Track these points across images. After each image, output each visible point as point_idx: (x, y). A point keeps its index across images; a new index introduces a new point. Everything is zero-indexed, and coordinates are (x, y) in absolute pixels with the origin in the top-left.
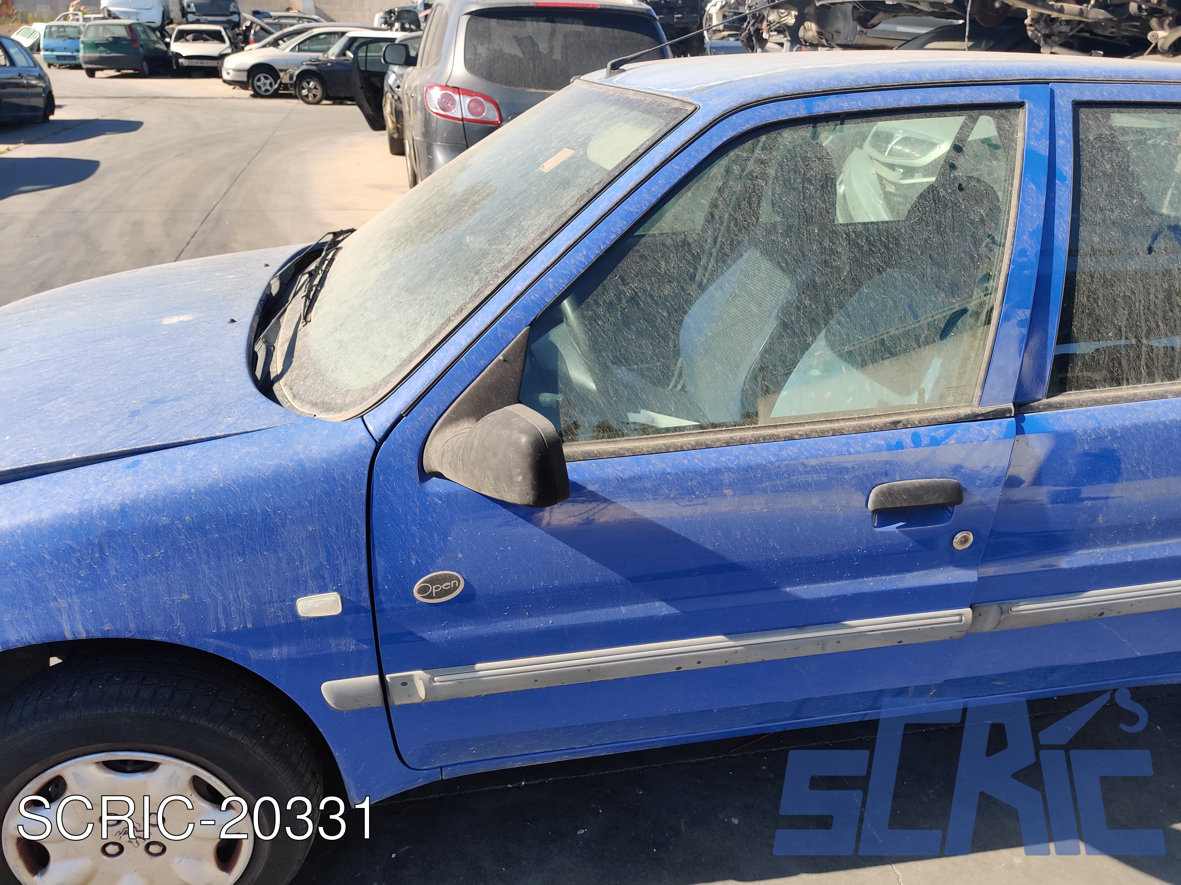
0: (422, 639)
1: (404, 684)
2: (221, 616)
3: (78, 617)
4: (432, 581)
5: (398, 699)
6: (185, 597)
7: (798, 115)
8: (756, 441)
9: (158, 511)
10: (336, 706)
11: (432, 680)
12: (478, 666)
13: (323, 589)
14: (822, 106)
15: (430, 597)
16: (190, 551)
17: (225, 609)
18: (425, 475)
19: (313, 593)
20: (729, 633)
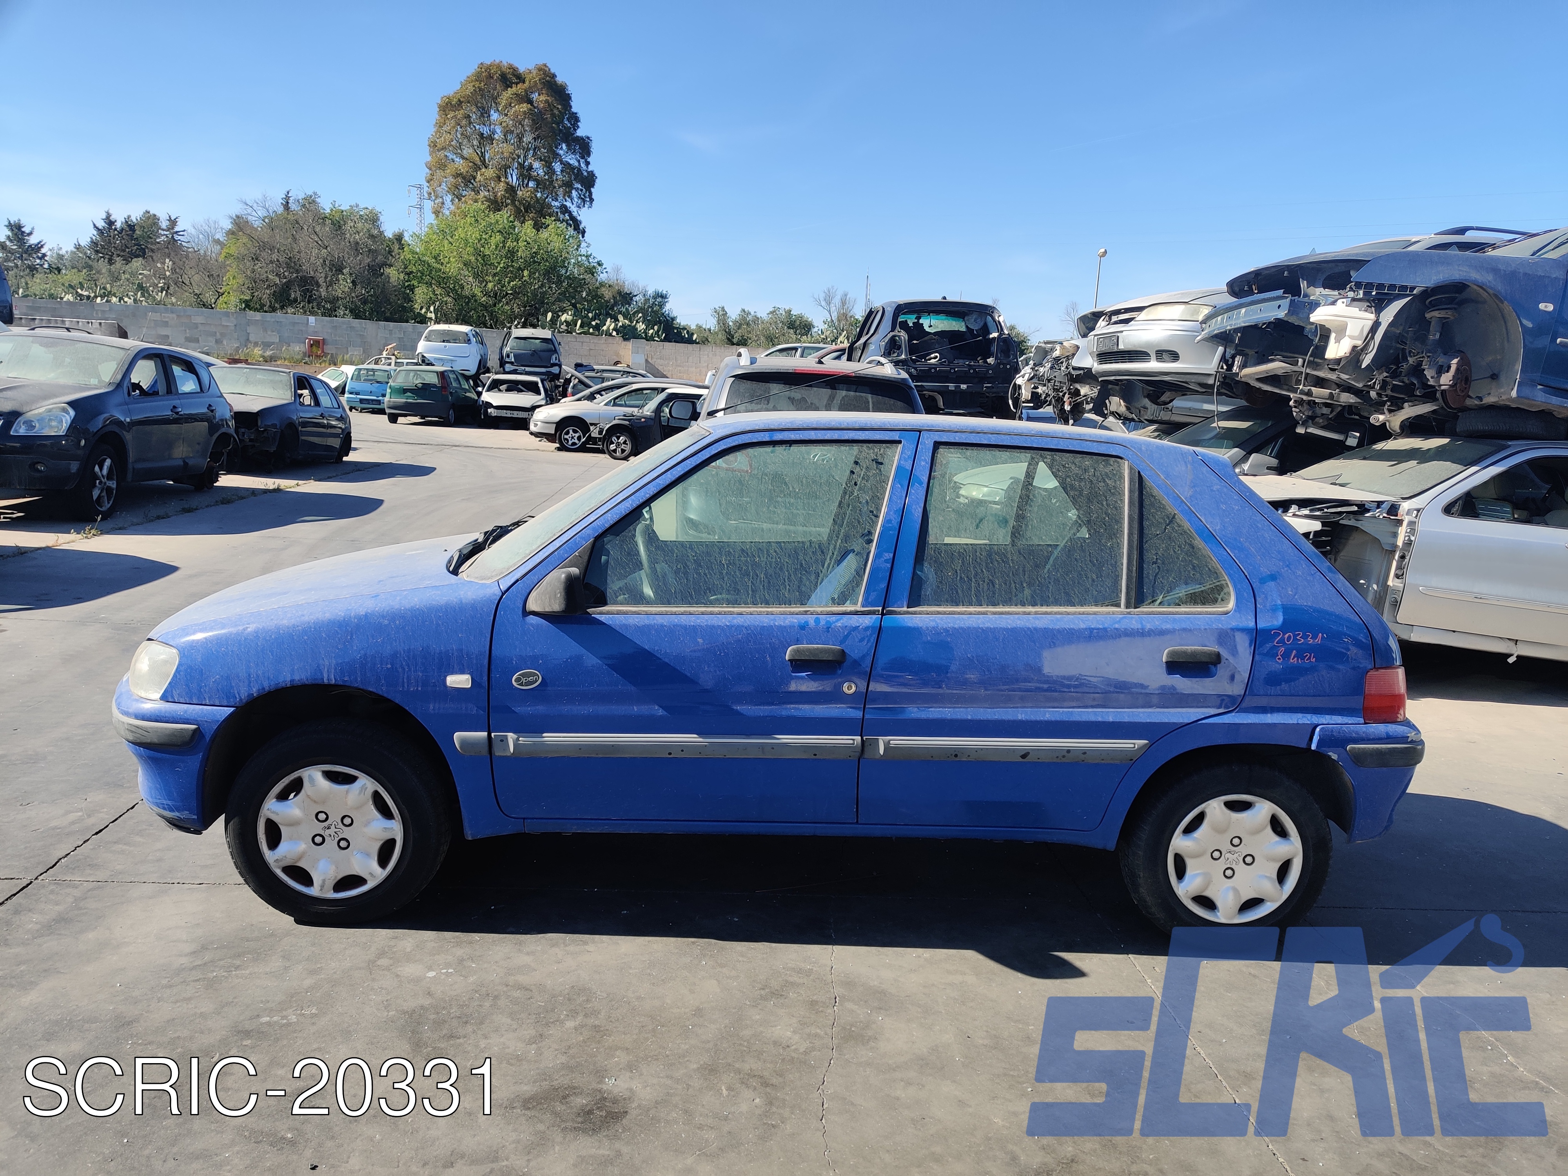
0: (514, 712)
1: (502, 741)
2: (405, 681)
3: (333, 671)
4: (523, 675)
5: (498, 752)
6: (389, 666)
7: (764, 440)
8: (720, 614)
9: (383, 617)
10: (461, 748)
11: (518, 739)
12: (545, 735)
13: (462, 672)
14: (778, 436)
15: (521, 685)
16: (396, 641)
17: (408, 677)
18: (526, 613)
19: (456, 673)
20: (700, 734)
